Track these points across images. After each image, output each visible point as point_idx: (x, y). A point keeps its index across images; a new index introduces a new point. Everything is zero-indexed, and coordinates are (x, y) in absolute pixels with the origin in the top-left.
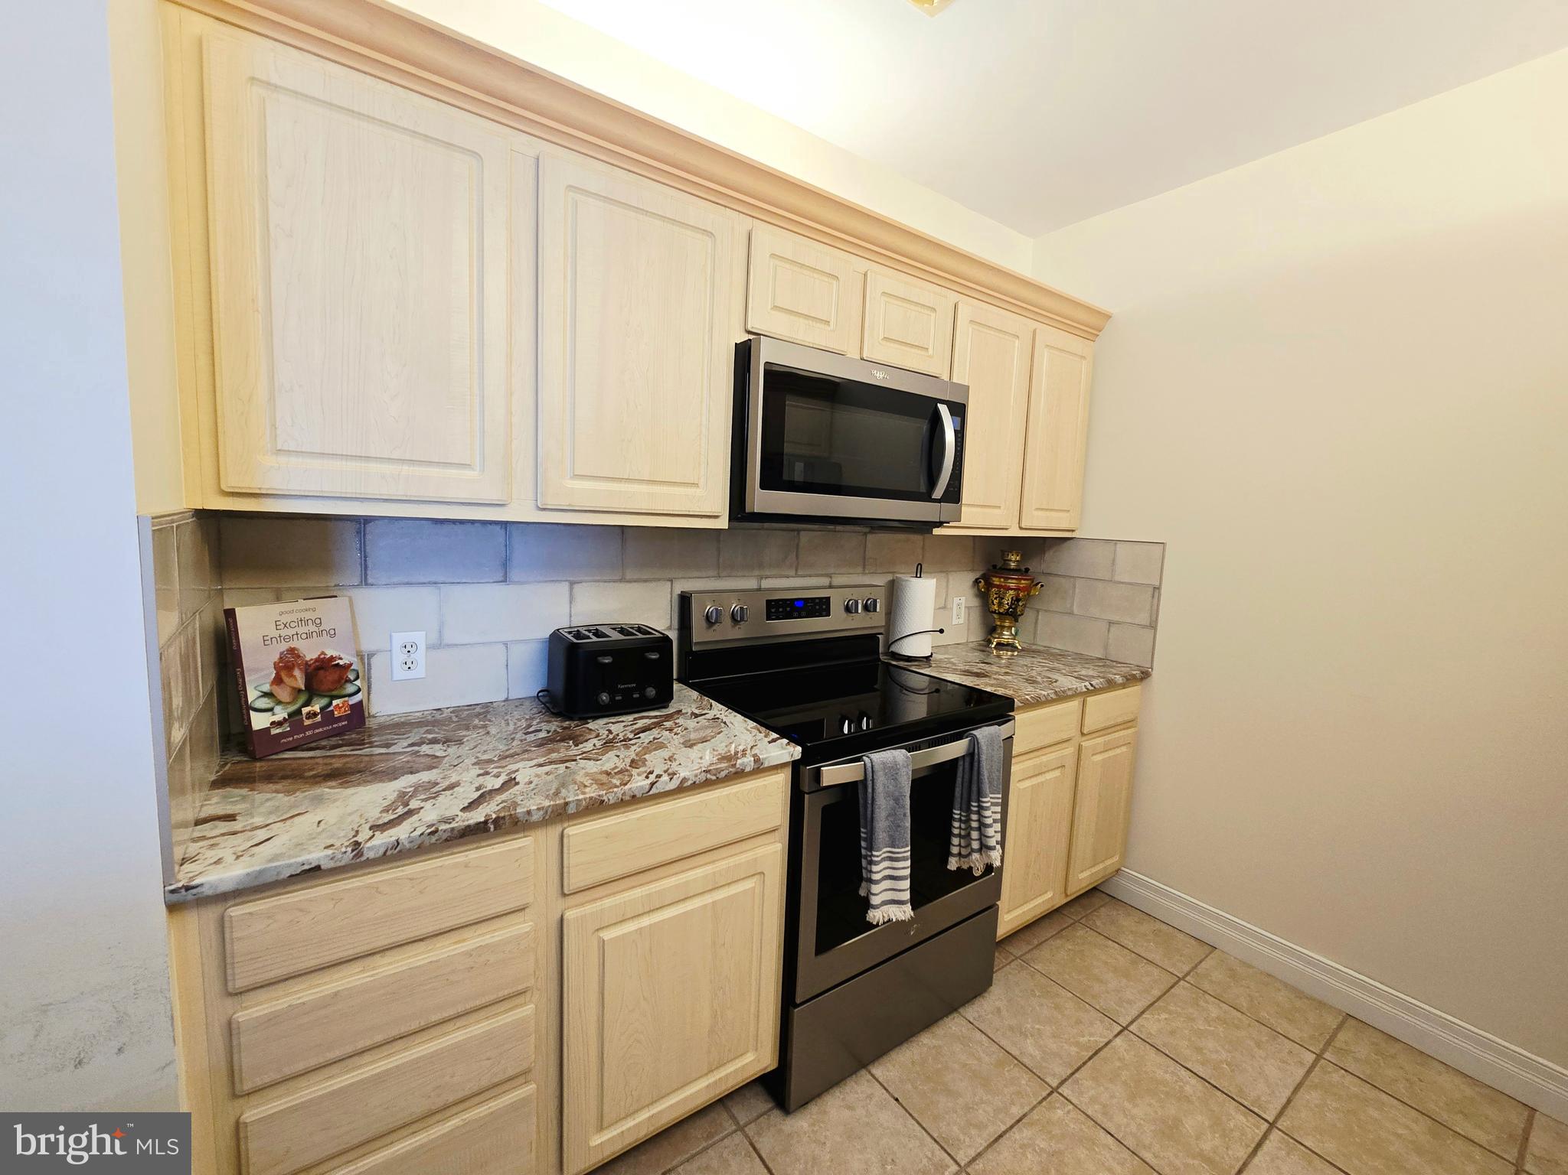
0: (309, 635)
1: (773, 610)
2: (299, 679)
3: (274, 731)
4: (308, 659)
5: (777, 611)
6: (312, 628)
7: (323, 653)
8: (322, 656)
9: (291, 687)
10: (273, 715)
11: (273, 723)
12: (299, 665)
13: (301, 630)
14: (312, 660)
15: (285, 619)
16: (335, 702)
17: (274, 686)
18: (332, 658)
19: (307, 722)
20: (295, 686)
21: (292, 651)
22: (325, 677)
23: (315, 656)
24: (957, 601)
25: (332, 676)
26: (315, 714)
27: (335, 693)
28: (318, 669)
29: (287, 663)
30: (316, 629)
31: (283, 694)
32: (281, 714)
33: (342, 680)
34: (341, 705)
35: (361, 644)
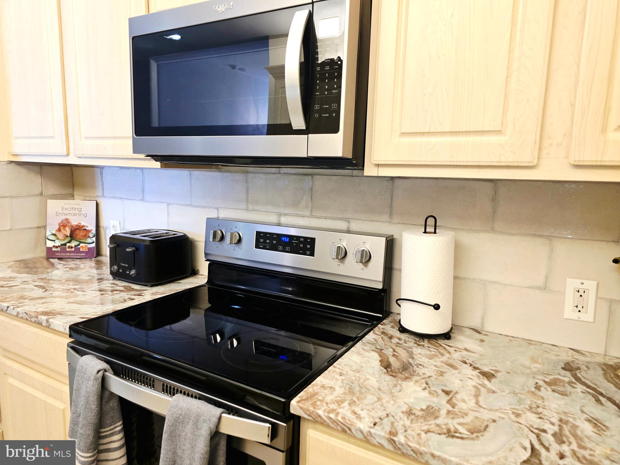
0: (75, 215)
1: (262, 241)
2: (68, 232)
3: (54, 249)
4: (73, 224)
5: (265, 242)
6: (78, 212)
7: (80, 223)
8: (79, 224)
9: (64, 234)
10: (55, 243)
11: (54, 246)
12: (69, 226)
13: (72, 212)
14: (74, 225)
15: (66, 206)
16: (81, 245)
17: (57, 232)
18: (83, 226)
19: (68, 250)
20: (65, 234)
21: (67, 219)
22: (79, 233)
23: (76, 224)
24: (572, 284)
25: (82, 233)
26: (72, 247)
27: (82, 241)
28: (76, 229)
29: (63, 225)
30: (79, 213)
31: (60, 236)
32: (58, 243)
33: (86, 236)
34: (84, 246)
35: (103, 223)
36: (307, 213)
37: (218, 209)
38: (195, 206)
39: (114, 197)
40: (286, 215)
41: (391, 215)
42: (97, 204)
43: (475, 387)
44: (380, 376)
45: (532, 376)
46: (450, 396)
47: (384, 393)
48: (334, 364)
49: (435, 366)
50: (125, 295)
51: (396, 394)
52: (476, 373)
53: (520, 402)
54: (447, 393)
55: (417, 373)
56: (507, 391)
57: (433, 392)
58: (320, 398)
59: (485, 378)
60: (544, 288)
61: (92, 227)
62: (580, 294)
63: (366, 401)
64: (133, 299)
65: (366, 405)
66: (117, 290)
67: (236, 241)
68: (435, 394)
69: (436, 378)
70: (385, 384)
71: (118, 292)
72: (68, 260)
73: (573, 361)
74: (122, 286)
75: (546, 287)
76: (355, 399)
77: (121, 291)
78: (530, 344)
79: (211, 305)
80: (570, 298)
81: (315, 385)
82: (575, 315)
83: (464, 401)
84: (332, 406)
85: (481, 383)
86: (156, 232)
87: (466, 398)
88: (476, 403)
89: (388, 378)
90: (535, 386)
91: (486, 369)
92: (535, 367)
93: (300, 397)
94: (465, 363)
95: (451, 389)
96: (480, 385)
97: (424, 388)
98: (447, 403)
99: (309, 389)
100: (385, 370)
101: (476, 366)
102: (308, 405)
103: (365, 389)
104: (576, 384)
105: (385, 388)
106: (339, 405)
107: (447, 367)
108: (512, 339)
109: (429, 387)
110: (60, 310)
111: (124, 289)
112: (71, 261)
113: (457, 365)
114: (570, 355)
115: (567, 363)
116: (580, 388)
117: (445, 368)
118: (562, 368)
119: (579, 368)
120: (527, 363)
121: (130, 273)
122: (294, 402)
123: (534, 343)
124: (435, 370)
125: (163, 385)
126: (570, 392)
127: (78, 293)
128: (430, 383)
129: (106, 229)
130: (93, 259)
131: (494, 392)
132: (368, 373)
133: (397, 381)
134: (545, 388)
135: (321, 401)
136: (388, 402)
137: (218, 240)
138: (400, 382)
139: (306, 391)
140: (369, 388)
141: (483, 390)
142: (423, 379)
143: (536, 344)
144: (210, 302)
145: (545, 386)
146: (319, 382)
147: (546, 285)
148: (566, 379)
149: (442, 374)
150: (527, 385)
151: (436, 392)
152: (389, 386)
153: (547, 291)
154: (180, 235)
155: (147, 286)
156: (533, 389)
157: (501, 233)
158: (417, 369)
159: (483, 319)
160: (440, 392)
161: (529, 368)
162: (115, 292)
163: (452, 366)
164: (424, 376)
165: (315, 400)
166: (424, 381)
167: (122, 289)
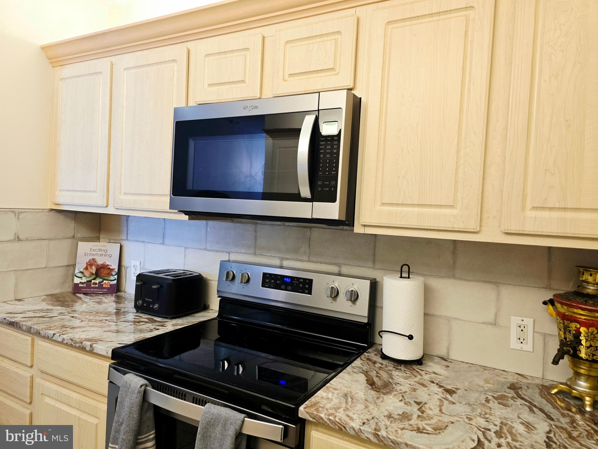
0: (101, 255)
1: (267, 281)
2: (94, 270)
3: (80, 285)
4: (99, 263)
5: (270, 282)
6: (103, 253)
7: (105, 263)
8: (104, 264)
9: (90, 272)
10: (81, 280)
11: (81, 282)
12: (95, 265)
13: (99, 253)
14: (100, 264)
15: (94, 248)
16: (105, 282)
17: (85, 270)
18: (108, 265)
19: (92, 286)
20: (91, 271)
21: (94, 259)
22: (104, 271)
23: (101, 263)
24: (515, 321)
25: (106, 272)
26: (96, 284)
27: (106, 278)
28: (101, 268)
29: (90, 264)
31: (87, 273)
32: (84, 280)
33: (110, 274)
34: (107, 283)
35: (125, 263)
36: (306, 258)
37: (229, 253)
38: (209, 250)
39: (137, 241)
40: (287, 259)
41: (374, 262)
42: (121, 247)
43: (439, 399)
44: (367, 391)
45: (484, 393)
46: (420, 406)
47: (370, 403)
48: (330, 382)
49: (410, 384)
50: (151, 326)
51: (379, 403)
52: (441, 390)
53: (473, 410)
54: (418, 403)
55: (395, 389)
56: (464, 403)
57: (407, 403)
58: (321, 406)
59: (448, 393)
60: (495, 324)
61: (115, 266)
62: (521, 329)
63: (357, 409)
64: (158, 329)
65: (357, 411)
66: (142, 322)
67: (245, 281)
68: (409, 403)
69: (410, 393)
70: (371, 396)
71: (144, 323)
72: (92, 295)
73: (517, 383)
74: (146, 318)
75: (496, 323)
76: (348, 407)
77: (146, 322)
78: (485, 369)
79: (220, 336)
80: (514, 333)
81: (317, 397)
82: (518, 346)
83: (430, 409)
84: (331, 411)
85: (445, 397)
86: (175, 271)
87: (432, 407)
88: (440, 411)
89: (373, 392)
90: (485, 400)
91: (449, 387)
92: (487, 386)
93: (306, 405)
94: (433, 382)
95: (422, 401)
96: (444, 398)
97: (400, 400)
98: (418, 410)
99: (313, 399)
100: (371, 387)
101: (441, 385)
102: (312, 410)
103: (355, 400)
104: (517, 399)
105: (370, 400)
106: (336, 411)
107: (418, 385)
108: (471, 365)
109: (405, 399)
110: (99, 337)
111: (148, 321)
112: (95, 296)
113: (427, 384)
114: (515, 378)
115: (513, 384)
116: (519, 401)
117: (417, 386)
118: (508, 388)
119: (521, 388)
120: (482, 383)
121: (153, 307)
122: (301, 408)
123: (488, 369)
124: (410, 387)
125: (194, 397)
126: (512, 405)
127: (110, 323)
128: (405, 397)
129: (127, 268)
130: (114, 295)
131: (454, 403)
132: (357, 389)
133: (380, 395)
134: (493, 401)
135: (322, 407)
136: (373, 409)
137: (230, 280)
138: (382, 395)
139: (310, 401)
140: (359, 399)
141: (445, 402)
142: (400, 393)
143: (490, 370)
144: (219, 334)
145: (494, 400)
146: (319, 395)
147: (496, 322)
148: (510, 395)
149: (414, 390)
150: (479, 399)
151: (410, 402)
152: (374, 398)
153: (496, 326)
154: (196, 275)
155: (167, 318)
156: (484, 402)
157: (461, 279)
158: (395, 386)
159: (448, 349)
160: (413, 403)
161: (483, 387)
162: (142, 323)
163: (423, 385)
164: (401, 392)
165: (317, 407)
166: (400, 395)
167: (146, 320)
